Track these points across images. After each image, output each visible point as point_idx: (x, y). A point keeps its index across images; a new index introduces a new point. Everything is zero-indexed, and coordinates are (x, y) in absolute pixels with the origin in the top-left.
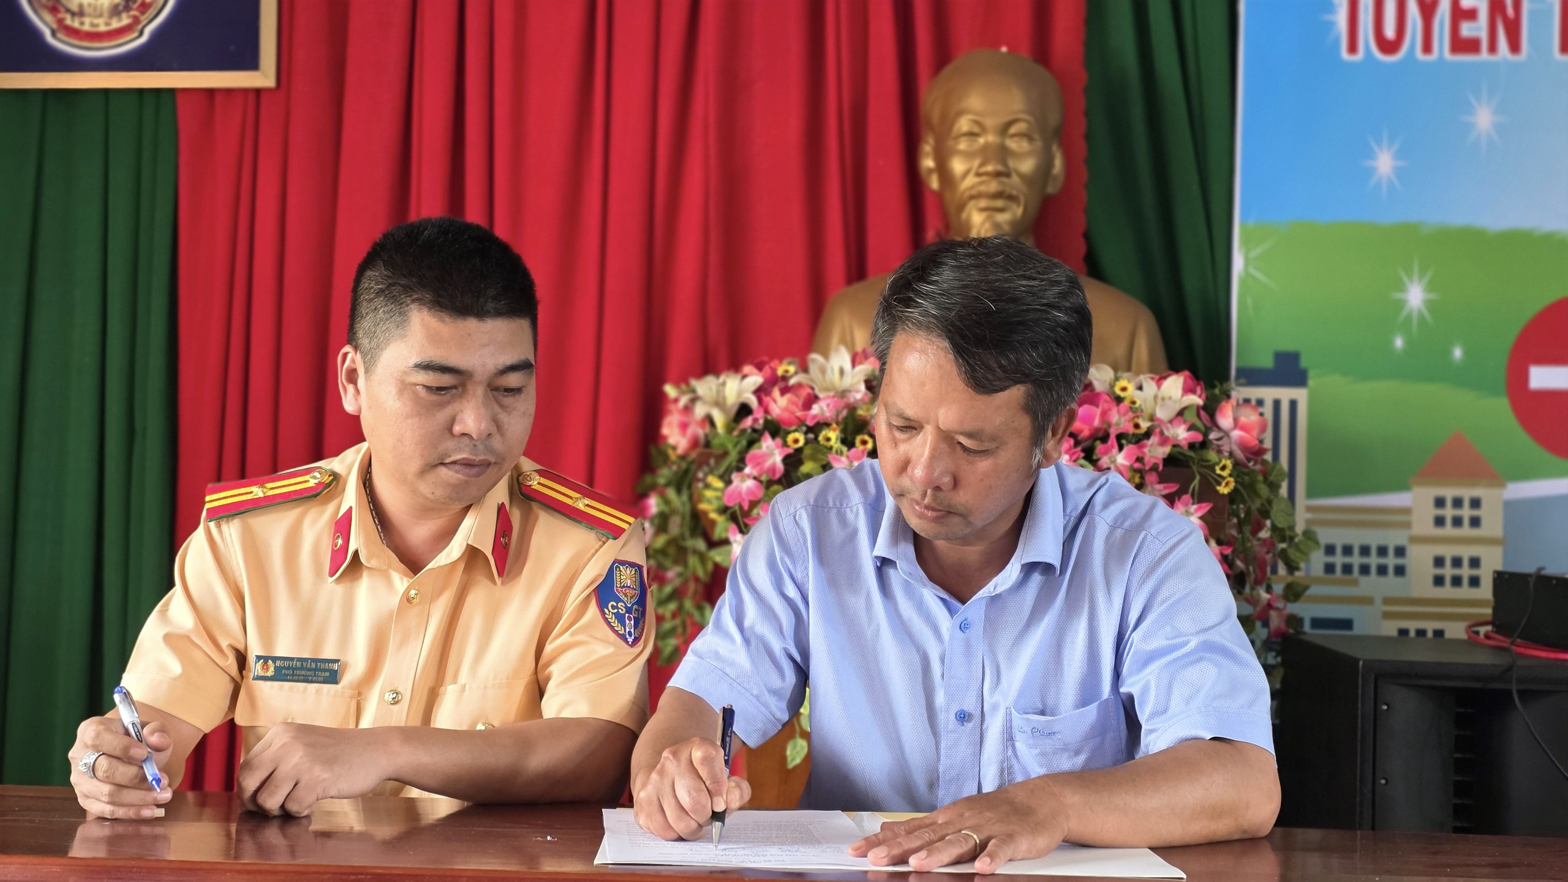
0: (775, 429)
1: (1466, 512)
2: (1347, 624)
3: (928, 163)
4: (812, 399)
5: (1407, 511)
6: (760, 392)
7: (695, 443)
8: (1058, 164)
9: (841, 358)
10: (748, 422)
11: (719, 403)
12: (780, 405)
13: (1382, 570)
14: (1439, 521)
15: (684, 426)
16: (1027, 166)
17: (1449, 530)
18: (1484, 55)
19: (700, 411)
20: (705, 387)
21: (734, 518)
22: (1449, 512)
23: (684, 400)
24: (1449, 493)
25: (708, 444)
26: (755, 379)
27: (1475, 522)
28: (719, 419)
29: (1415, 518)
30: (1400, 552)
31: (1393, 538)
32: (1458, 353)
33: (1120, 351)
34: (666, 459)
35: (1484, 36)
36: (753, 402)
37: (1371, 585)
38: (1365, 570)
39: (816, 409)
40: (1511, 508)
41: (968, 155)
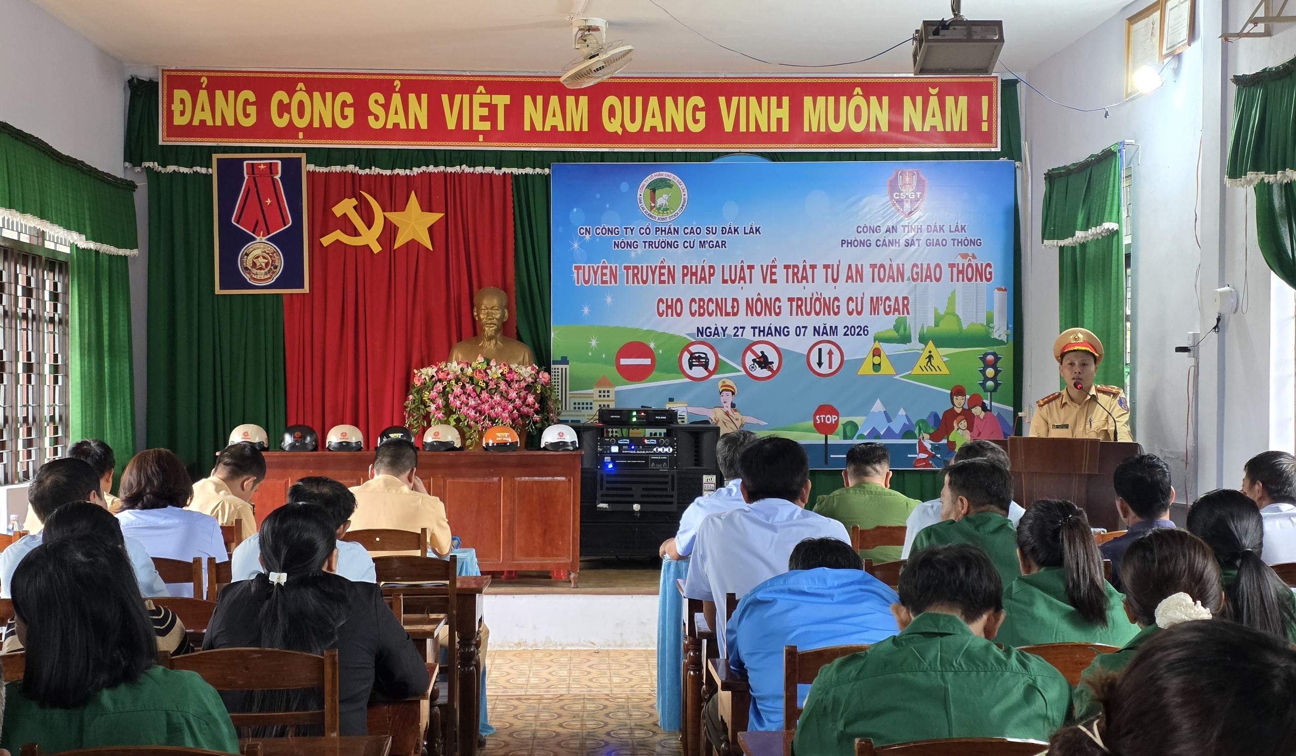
0: (440, 381)
1: (606, 394)
2: (579, 421)
3: (475, 314)
4: (448, 374)
5: (593, 394)
6: (437, 372)
7: (422, 384)
8: (506, 315)
9: (455, 364)
10: (434, 379)
11: (427, 375)
12: (441, 375)
13: (587, 408)
14: (600, 396)
15: (419, 380)
16: (498, 316)
17: (602, 398)
18: (609, 285)
19: (423, 377)
20: (424, 371)
21: (431, 401)
22: (602, 394)
23: (419, 374)
24: (602, 389)
25: (425, 384)
26: (435, 369)
27: (608, 396)
28: (427, 378)
29: (594, 396)
30: (591, 404)
31: (589, 401)
32: (604, 356)
33: (521, 359)
34: (414, 387)
35: (609, 280)
36: (435, 375)
37: (584, 412)
38: (583, 408)
39: (449, 377)
40: (616, 392)
41: (484, 314)
